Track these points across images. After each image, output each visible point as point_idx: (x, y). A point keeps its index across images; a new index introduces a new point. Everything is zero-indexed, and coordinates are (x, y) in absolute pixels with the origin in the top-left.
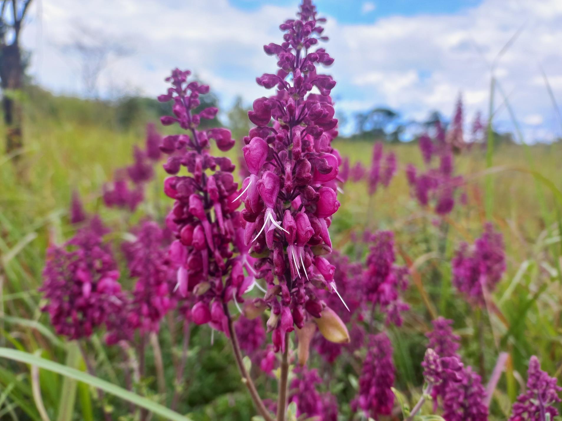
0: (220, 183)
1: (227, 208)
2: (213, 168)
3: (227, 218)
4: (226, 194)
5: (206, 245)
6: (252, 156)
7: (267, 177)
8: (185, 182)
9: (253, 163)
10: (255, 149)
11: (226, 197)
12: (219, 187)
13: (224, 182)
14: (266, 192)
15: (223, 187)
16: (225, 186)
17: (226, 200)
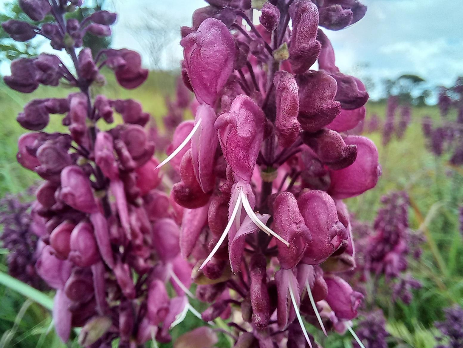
0: (121, 144)
1: (135, 189)
2: (108, 117)
3: (137, 206)
4: (132, 164)
5: (97, 257)
6: (204, 58)
7: (241, 107)
8: (55, 143)
9: (205, 76)
10: (212, 43)
11: (131, 170)
12: (119, 152)
13: (128, 144)
14: (238, 146)
15: (126, 153)
16: (130, 151)
17: (133, 176)
